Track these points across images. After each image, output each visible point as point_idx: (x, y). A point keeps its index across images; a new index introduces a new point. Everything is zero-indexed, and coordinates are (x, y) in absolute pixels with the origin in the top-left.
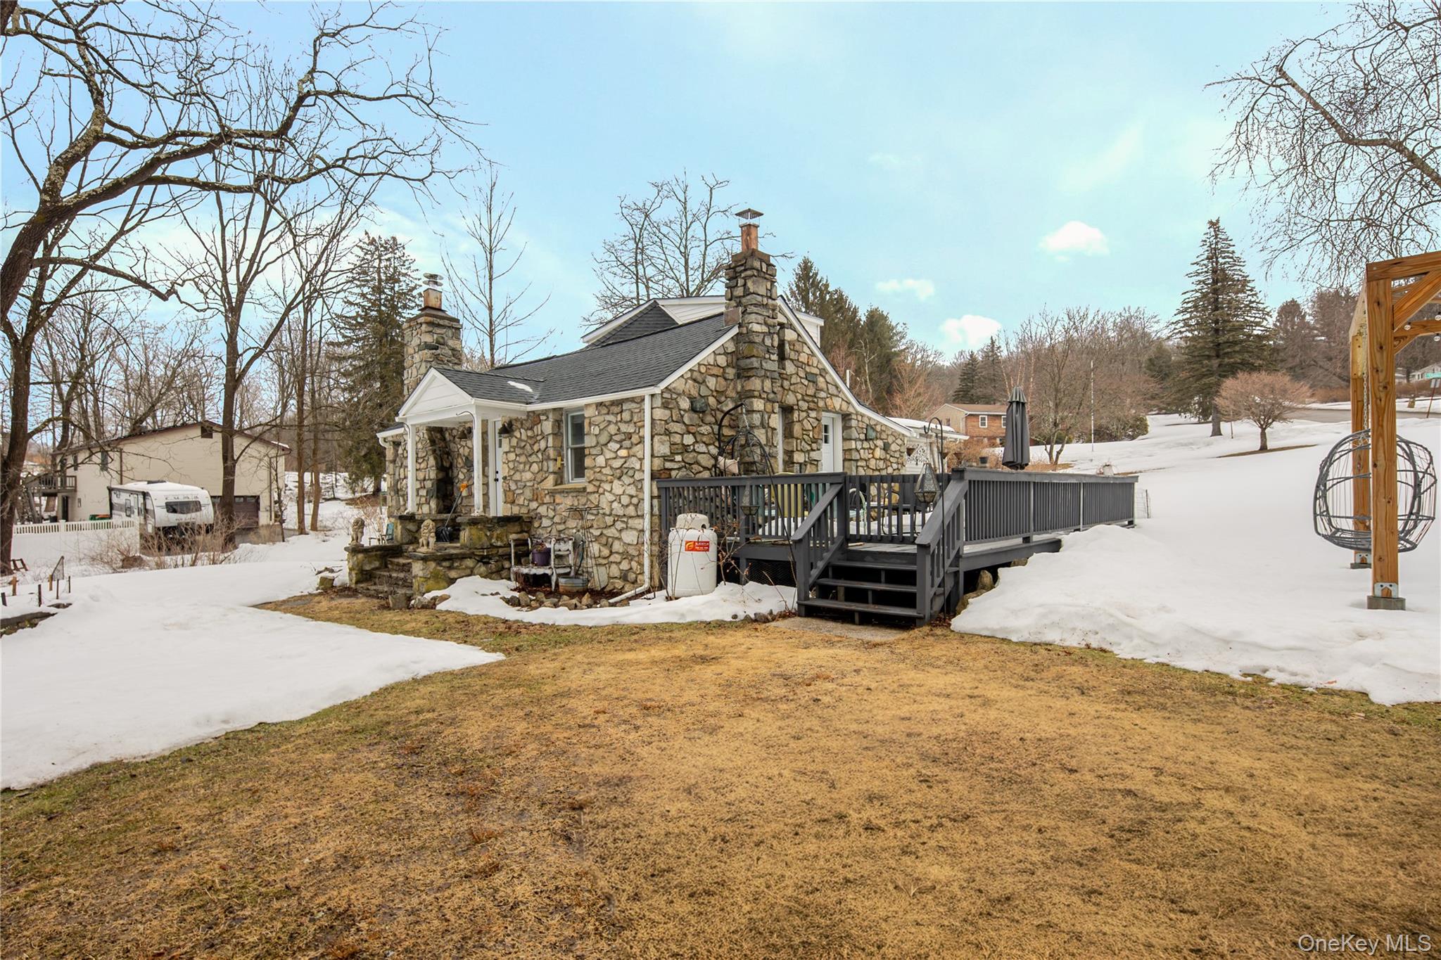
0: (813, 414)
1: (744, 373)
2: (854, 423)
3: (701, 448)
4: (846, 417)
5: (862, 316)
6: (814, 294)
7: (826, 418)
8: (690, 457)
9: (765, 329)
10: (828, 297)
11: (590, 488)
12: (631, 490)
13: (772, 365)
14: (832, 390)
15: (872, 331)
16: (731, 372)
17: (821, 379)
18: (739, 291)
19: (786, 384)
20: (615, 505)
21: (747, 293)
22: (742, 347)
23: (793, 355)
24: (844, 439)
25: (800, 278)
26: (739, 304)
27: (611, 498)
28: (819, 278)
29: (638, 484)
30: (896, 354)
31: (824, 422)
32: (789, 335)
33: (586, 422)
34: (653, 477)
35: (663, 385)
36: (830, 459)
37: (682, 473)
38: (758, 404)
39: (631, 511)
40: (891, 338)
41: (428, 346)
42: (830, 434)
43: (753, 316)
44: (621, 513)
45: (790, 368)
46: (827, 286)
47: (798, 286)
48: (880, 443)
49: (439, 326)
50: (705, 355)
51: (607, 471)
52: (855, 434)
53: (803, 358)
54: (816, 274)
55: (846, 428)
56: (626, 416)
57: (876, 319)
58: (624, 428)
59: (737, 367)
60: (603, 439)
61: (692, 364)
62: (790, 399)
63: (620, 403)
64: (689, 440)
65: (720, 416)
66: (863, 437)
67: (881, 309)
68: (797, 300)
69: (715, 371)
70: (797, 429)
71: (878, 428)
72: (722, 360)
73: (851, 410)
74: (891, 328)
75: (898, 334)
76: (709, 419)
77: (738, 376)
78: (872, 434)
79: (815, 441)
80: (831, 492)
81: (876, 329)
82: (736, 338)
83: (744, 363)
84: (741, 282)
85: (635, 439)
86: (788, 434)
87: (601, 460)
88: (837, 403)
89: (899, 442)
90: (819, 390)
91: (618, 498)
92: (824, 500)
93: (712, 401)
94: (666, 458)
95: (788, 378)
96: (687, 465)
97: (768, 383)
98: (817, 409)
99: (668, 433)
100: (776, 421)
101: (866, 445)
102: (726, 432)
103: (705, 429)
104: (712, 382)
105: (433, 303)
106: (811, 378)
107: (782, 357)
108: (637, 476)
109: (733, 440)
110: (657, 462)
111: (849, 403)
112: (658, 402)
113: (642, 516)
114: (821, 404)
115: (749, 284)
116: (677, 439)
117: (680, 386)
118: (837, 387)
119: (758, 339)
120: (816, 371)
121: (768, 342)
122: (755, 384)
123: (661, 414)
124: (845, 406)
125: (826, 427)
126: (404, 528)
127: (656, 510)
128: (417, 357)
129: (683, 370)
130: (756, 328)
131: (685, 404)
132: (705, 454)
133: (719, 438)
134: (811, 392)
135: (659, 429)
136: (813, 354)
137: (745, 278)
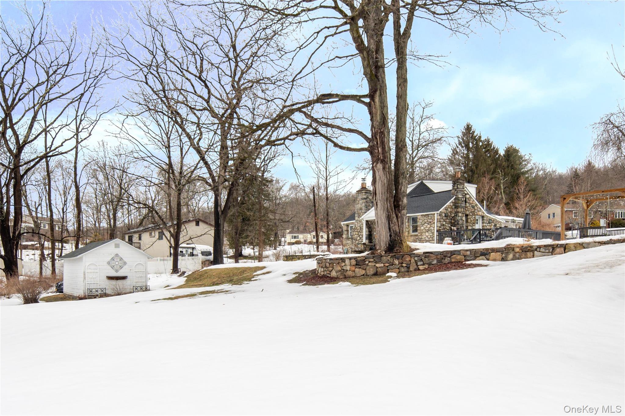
0: (473, 216)
1: (456, 207)
2: (485, 218)
3: (447, 225)
4: (483, 217)
5: (502, 152)
6: (472, 143)
7: (477, 217)
8: (444, 227)
9: (462, 196)
10: (481, 144)
11: (419, 235)
12: (431, 234)
13: (463, 205)
14: (479, 210)
15: (508, 160)
16: (453, 207)
17: (476, 207)
18: (456, 187)
19: (467, 209)
20: (426, 238)
21: (458, 188)
22: (457, 201)
23: (468, 201)
24: (482, 223)
25: (464, 134)
26: (456, 190)
27: (425, 236)
28: (475, 134)
29: (433, 233)
30: (524, 173)
31: (476, 218)
32: (468, 196)
33: (418, 219)
34: (437, 231)
35: (440, 211)
36: (478, 226)
37: (443, 230)
38: (460, 215)
39: (431, 239)
40: (521, 163)
41: (365, 199)
42: (478, 222)
43: (459, 194)
44: (428, 240)
45: (468, 205)
46: (480, 137)
47: (463, 139)
48: (493, 224)
49: (367, 193)
50: (448, 204)
51: (424, 230)
52: (485, 222)
53: (471, 202)
54: (474, 132)
55: (483, 220)
56: (430, 218)
57: (511, 153)
58: (429, 220)
59: (455, 206)
60: (423, 223)
61: (445, 206)
62: (468, 213)
63: (428, 215)
64: (444, 223)
65: (451, 217)
66: (488, 222)
67: (514, 146)
68: (462, 147)
69: (450, 207)
70: (469, 220)
71: (493, 220)
72: (452, 204)
73: (484, 215)
74: (521, 157)
75: (525, 161)
76: (449, 218)
77: (455, 208)
78: (491, 222)
79: (474, 223)
80: (478, 232)
81: (511, 159)
82: (455, 199)
83: (457, 205)
84: (456, 185)
85: (432, 223)
86: (467, 221)
87: (422, 228)
88: (480, 213)
89: (500, 224)
90: (475, 210)
91: (427, 237)
92: (476, 234)
93: (449, 214)
94: (440, 227)
95: (467, 207)
96: (444, 229)
97: (462, 209)
98: (475, 215)
99: (440, 221)
100: (464, 218)
101: (489, 225)
102: (452, 221)
103: (448, 221)
104: (449, 210)
105: (364, 186)
106: (473, 207)
107: (466, 202)
108: (433, 231)
109: (454, 223)
110: (438, 228)
111: (484, 213)
112: (438, 215)
113: (434, 240)
114: (476, 214)
115: (458, 186)
116: (442, 223)
117: (443, 211)
118: (480, 209)
119: (460, 199)
120: (474, 205)
121: (463, 199)
122: (459, 210)
123: (439, 217)
124: (482, 214)
125: (477, 220)
126: (364, 247)
127: (438, 239)
128: (361, 202)
129: (444, 207)
130: (460, 196)
131: (444, 215)
132: (448, 226)
133: (451, 223)
134: (473, 211)
135: (439, 221)
136: (474, 201)
137: (457, 185)
